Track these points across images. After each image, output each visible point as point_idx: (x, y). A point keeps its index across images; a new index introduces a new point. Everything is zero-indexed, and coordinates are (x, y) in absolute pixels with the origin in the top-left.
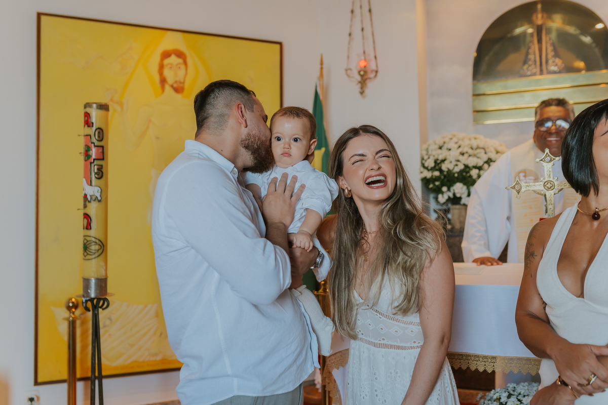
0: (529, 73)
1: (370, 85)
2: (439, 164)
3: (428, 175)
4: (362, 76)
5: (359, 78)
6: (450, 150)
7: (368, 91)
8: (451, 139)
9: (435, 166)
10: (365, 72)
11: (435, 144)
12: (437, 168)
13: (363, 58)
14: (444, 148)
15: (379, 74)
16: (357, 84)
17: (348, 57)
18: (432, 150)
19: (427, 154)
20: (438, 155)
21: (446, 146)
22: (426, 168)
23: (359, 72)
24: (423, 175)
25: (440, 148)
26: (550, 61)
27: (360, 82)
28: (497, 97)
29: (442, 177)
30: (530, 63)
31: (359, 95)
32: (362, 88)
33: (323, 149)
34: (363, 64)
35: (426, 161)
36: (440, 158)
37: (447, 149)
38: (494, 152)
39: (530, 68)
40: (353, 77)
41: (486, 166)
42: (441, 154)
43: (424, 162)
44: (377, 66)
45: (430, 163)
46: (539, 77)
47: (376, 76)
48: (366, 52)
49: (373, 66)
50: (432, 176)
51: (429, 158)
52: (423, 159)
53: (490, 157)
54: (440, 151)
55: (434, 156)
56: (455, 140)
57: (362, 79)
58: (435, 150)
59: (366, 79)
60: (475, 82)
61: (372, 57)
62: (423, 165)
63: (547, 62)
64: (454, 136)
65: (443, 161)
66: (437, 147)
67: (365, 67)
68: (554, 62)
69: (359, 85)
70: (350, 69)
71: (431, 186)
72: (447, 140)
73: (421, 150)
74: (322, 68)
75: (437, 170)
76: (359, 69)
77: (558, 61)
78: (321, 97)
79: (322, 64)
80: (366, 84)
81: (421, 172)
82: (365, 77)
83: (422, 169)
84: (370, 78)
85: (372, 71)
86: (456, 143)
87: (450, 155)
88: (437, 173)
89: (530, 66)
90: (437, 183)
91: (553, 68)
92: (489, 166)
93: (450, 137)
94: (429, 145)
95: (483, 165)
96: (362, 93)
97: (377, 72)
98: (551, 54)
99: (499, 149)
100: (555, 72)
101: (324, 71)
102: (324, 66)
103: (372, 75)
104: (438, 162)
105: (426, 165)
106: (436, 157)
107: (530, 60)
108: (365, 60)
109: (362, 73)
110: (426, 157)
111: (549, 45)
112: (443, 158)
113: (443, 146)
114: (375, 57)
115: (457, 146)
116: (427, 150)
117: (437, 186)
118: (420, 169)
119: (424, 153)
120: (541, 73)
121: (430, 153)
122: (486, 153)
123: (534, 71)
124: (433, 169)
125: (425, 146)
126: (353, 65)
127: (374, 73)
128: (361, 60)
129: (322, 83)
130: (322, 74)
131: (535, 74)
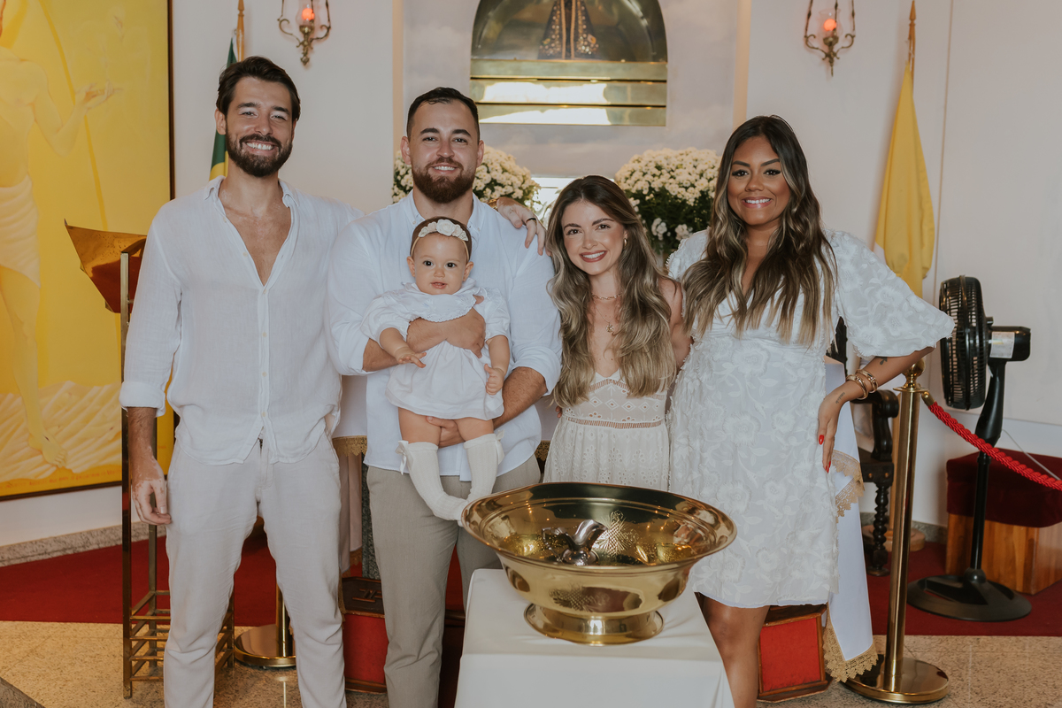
0: (551, 53)
1: (318, 50)
4: (306, 34)
5: (302, 39)
7: (313, 57)
10: (312, 29)
13: (308, 5)
15: (331, 31)
16: (298, 46)
19: (402, 168)
23: (302, 27)
26: (581, 39)
27: (302, 43)
30: (553, 37)
31: (300, 64)
32: (305, 54)
34: (308, 14)
35: (402, 177)
38: (501, 171)
39: (553, 46)
40: (291, 34)
41: (488, 191)
43: (399, 178)
44: (329, 20)
46: (563, 61)
47: (326, 35)
49: (322, 19)
51: (407, 173)
52: (397, 173)
53: (495, 178)
57: (306, 40)
59: (312, 40)
60: (475, 58)
62: (398, 183)
63: (576, 39)
67: (312, 21)
68: (585, 40)
69: (302, 47)
70: (288, 21)
73: (395, 159)
74: (241, 16)
76: (302, 24)
77: (590, 39)
79: (241, 8)
80: (311, 48)
81: (396, 194)
82: (311, 36)
83: (396, 189)
84: (318, 39)
85: (322, 27)
89: (552, 42)
91: (584, 50)
92: (493, 190)
95: (484, 189)
96: (305, 62)
97: (329, 28)
98: (582, 28)
99: (507, 166)
100: (585, 56)
101: (244, 18)
102: (244, 12)
103: (321, 34)
105: (403, 183)
107: (553, 32)
108: (313, 9)
109: (306, 30)
110: (402, 172)
111: (579, 13)
114: (327, 4)
119: (399, 164)
120: (568, 56)
122: (488, 172)
123: (558, 50)
126: (291, 14)
127: (325, 31)
128: (305, 7)
129: (240, 40)
130: (241, 26)
131: (558, 56)
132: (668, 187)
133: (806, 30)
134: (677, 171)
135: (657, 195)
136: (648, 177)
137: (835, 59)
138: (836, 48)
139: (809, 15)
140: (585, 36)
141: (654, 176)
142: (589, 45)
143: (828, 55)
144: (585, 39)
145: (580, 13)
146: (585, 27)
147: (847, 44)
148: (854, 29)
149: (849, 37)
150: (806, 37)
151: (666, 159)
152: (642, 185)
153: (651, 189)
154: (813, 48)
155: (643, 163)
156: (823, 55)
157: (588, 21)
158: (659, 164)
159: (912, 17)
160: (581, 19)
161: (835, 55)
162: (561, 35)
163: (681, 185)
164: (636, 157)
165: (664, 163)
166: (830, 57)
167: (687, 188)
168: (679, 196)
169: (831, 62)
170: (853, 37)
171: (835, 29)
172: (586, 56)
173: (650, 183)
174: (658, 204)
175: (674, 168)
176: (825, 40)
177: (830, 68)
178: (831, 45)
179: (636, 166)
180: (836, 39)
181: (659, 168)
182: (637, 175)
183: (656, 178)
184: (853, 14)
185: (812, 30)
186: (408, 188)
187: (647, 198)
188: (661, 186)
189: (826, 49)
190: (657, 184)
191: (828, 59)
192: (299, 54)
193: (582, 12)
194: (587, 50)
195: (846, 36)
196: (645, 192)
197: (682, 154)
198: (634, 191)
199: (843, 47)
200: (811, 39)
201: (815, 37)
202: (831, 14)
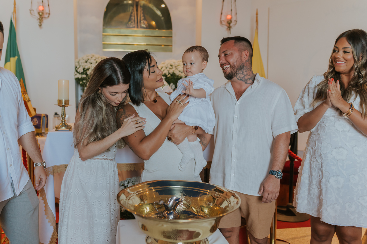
0: (131, 26)
1: (45, 22)
2: (85, 71)
3: (80, 76)
4: (40, 16)
5: (38, 17)
6: (91, 63)
7: (44, 25)
8: (92, 57)
9: (83, 72)
10: (43, 13)
11: (83, 60)
12: (84, 73)
13: (41, 5)
14: (88, 62)
15: (50, 16)
16: (37, 20)
17: (31, 3)
18: (81, 63)
19: (78, 65)
20: (85, 66)
21: (89, 61)
22: (79, 73)
23: (39, 13)
24: (76, 77)
25: (86, 62)
26: (142, 22)
27: (39, 19)
28: (116, 37)
29: (88, 78)
30: (132, 21)
31: (38, 26)
32: (40, 23)
33: (16, 57)
34: (41, 8)
35: (78, 69)
36: (86, 67)
37: (90, 63)
39: (132, 24)
40: (35, 15)
42: (87, 65)
43: (77, 69)
44: (49, 11)
45: (81, 70)
46: (136, 29)
47: (49, 16)
48: (44, 2)
49: (47, 10)
50: (82, 77)
51: (80, 67)
52: (76, 67)
54: (86, 64)
55: (83, 66)
56: (94, 58)
57: (40, 17)
58: (83, 63)
59: (43, 18)
60: (104, 27)
61: (47, 5)
62: (77, 71)
63: (140, 22)
64: (93, 56)
65: (88, 69)
66: (84, 61)
67: (43, 10)
68: (143, 22)
69: (39, 20)
70: (33, 10)
71: (81, 83)
72: (90, 58)
73: (75, 62)
74: (15, 7)
75: (84, 74)
76: (38, 11)
77: (145, 22)
78: (14, 25)
79: (15, 4)
80: (43, 21)
81: (76, 75)
82: (42, 16)
83: (76, 73)
84: (45, 18)
85: (46, 13)
86: (95, 60)
87: (92, 66)
88: (84, 76)
89: (132, 22)
90: (84, 81)
91: (143, 25)
93: (91, 56)
94: (79, 60)
96: (40, 26)
97: (49, 14)
98: (142, 18)
100: (144, 28)
101: (16, 9)
102: (16, 6)
104: (85, 69)
105: (78, 71)
106: (84, 67)
107: (132, 19)
108: (43, 6)
109: (41, 14)
110: (78, 67)
111: (141, 13)
112: (88, 68)
113: (87, 61)
114: (49, 5)
115: (95, 62)
116: (78, 62)
117: (84, 83)
118: (75, 73)
119: (77, 64)
120: (138, 27)
121: (80, 64)
123: (134, 25)
124: (82, 73)
125: (77, 60)
126: (35, 8)
127: (47, 15)
128: (40, 6)
129: (15, 16)
130: (15, 11)
131: (134, 27)
132: (175, 72)
133: (221, 18)
134: (178, 67)
135: (171, 75)
136: (168, 69)
138: (231, 25)
139: (222, 14)
141: (170, 68)
142: (145, 24)
147: (234, 24)
148: (237, 19)
149: (235, 22)
150: (221, 21)
151: (174, 63)
152: (166, 72)
153: (169, 73)
154: (223, 25)
155: (166, 64)
156: (226, 27)
157: (144, 16)
158: (172, 64)
159: (257, 15)
160: (142, 15)
161: (231, 27)
162: (135, 20)
163: (180, 71)
164: (163, 62)
165: (173, 64)
166: (229, 28)
167: (182, 73)
168: (179, 75)
169: (230, 29)
170: (236, 21)
171: (231, 18)
173: (169, 71)
174: (172, 78)
175: (176, 66)
176: (228, 22)
177: (229, 32)
178: (229, 24)
179: (163, 65)
180: (231, 21)
181: (171, 66)
182: (164, 68)
183: (171, 69)
184: (236, 14)
185: (223, 18)
186: (80, 73)
187: (168, 76)
188: (173, 72)
189: (228, 25)
190: (171, 71)
191: (229, 29)
192: (37, 23)
195: (235, 21)
196: (167, 74)
197: (179, 61)
198: (163, 74)
199: (233, 25)
200: (223, 22)
201: (224, 21)
202: (229, 13)
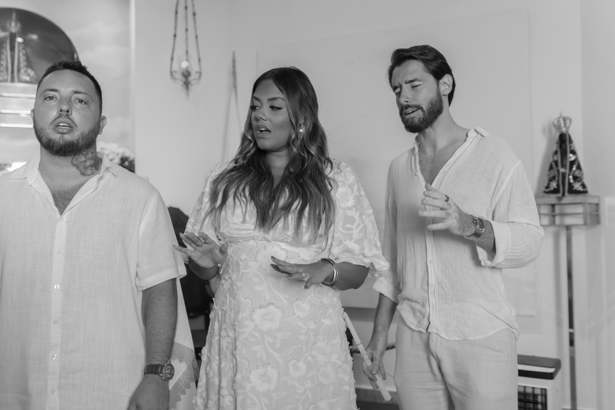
131: (6, 81)
133: (171, 67)
137: (189, 86)
138: (191, 79)
139: (172, 59)
140: (25, 69)
142: (29, 75)
143: (185, 83)
144: (26, 72)
145: (21, 54)
146: (25, 63)
147: (197, 77)
148: (200, 68)
149: (198, 75)
150: (171, 73)
154: (175, 79)
156: (182, 83)
157: (28, 60)
159: (234, 62)
160: (22, 58)
161: (189, 83)
162: (7, 68)
166: (187, 84)
169: (187, 87)
170: (200, 73)
171: (187, 67)
172: (26, 82)
176: (183, 74)
177: (186, 91)
178: (187, 77)
180: (189, 73)
184: (199, 60)
185: (175, 67)
189: (184, 79)
191: (185, 86)
193: (23, 54)
194: (28, 78)
195: (197, 72)
199: (195, 79)
200: (174, 74)
201: (176, 72)
202: (185, 57)
